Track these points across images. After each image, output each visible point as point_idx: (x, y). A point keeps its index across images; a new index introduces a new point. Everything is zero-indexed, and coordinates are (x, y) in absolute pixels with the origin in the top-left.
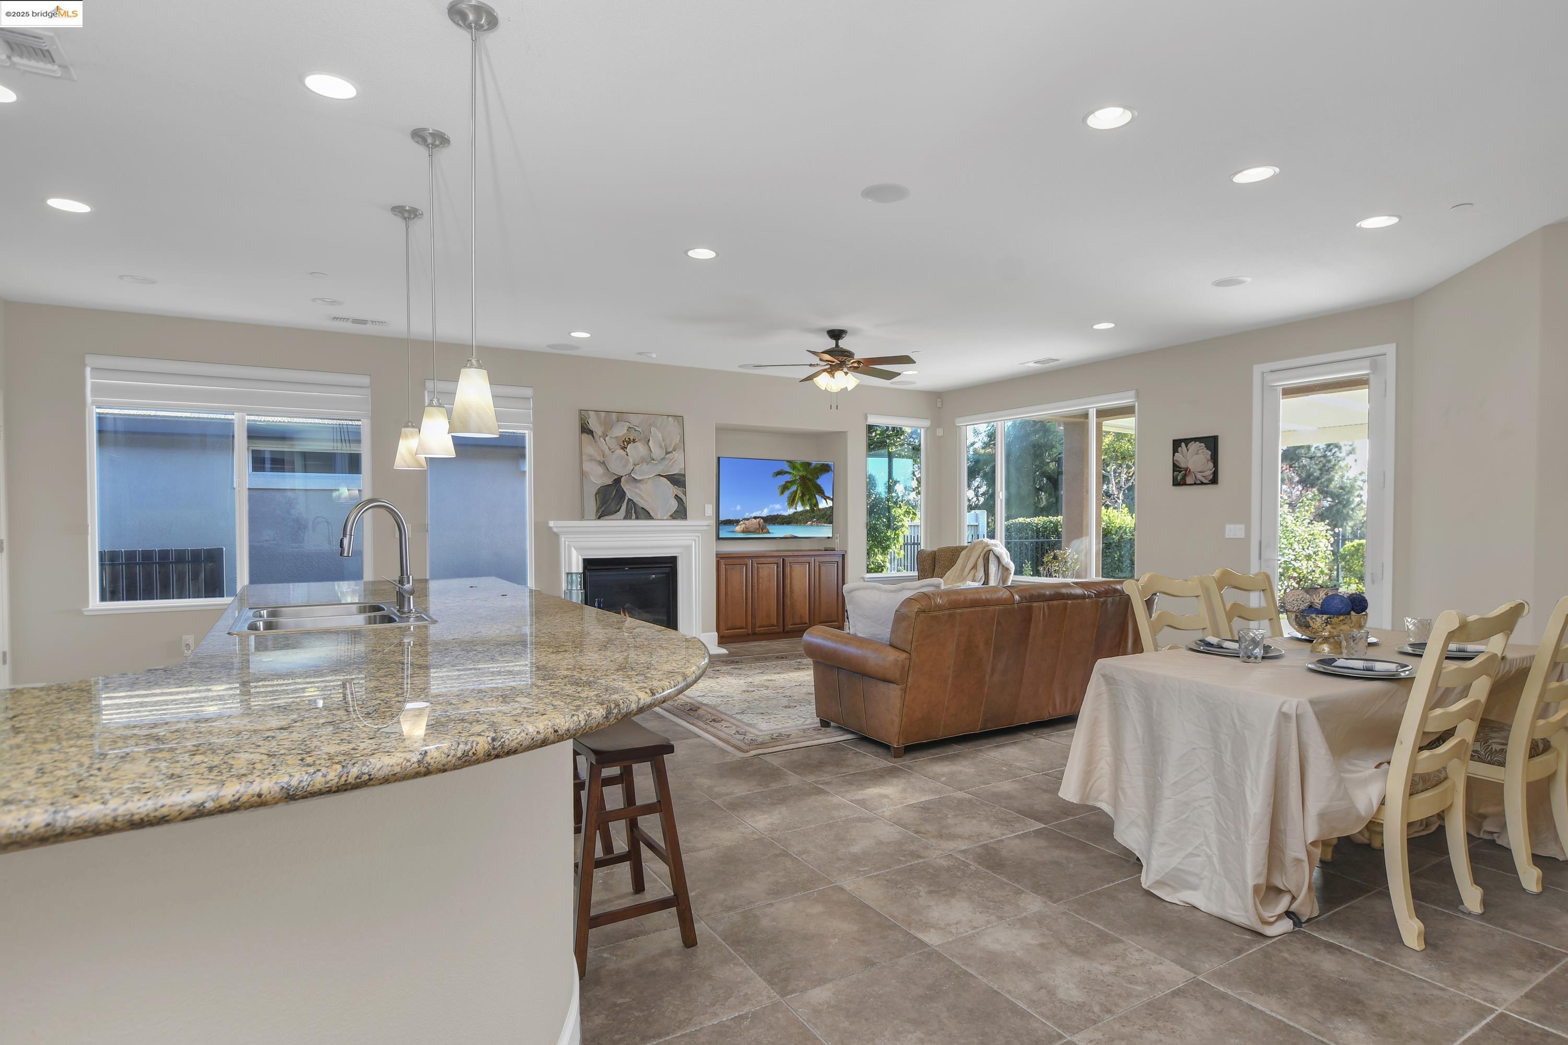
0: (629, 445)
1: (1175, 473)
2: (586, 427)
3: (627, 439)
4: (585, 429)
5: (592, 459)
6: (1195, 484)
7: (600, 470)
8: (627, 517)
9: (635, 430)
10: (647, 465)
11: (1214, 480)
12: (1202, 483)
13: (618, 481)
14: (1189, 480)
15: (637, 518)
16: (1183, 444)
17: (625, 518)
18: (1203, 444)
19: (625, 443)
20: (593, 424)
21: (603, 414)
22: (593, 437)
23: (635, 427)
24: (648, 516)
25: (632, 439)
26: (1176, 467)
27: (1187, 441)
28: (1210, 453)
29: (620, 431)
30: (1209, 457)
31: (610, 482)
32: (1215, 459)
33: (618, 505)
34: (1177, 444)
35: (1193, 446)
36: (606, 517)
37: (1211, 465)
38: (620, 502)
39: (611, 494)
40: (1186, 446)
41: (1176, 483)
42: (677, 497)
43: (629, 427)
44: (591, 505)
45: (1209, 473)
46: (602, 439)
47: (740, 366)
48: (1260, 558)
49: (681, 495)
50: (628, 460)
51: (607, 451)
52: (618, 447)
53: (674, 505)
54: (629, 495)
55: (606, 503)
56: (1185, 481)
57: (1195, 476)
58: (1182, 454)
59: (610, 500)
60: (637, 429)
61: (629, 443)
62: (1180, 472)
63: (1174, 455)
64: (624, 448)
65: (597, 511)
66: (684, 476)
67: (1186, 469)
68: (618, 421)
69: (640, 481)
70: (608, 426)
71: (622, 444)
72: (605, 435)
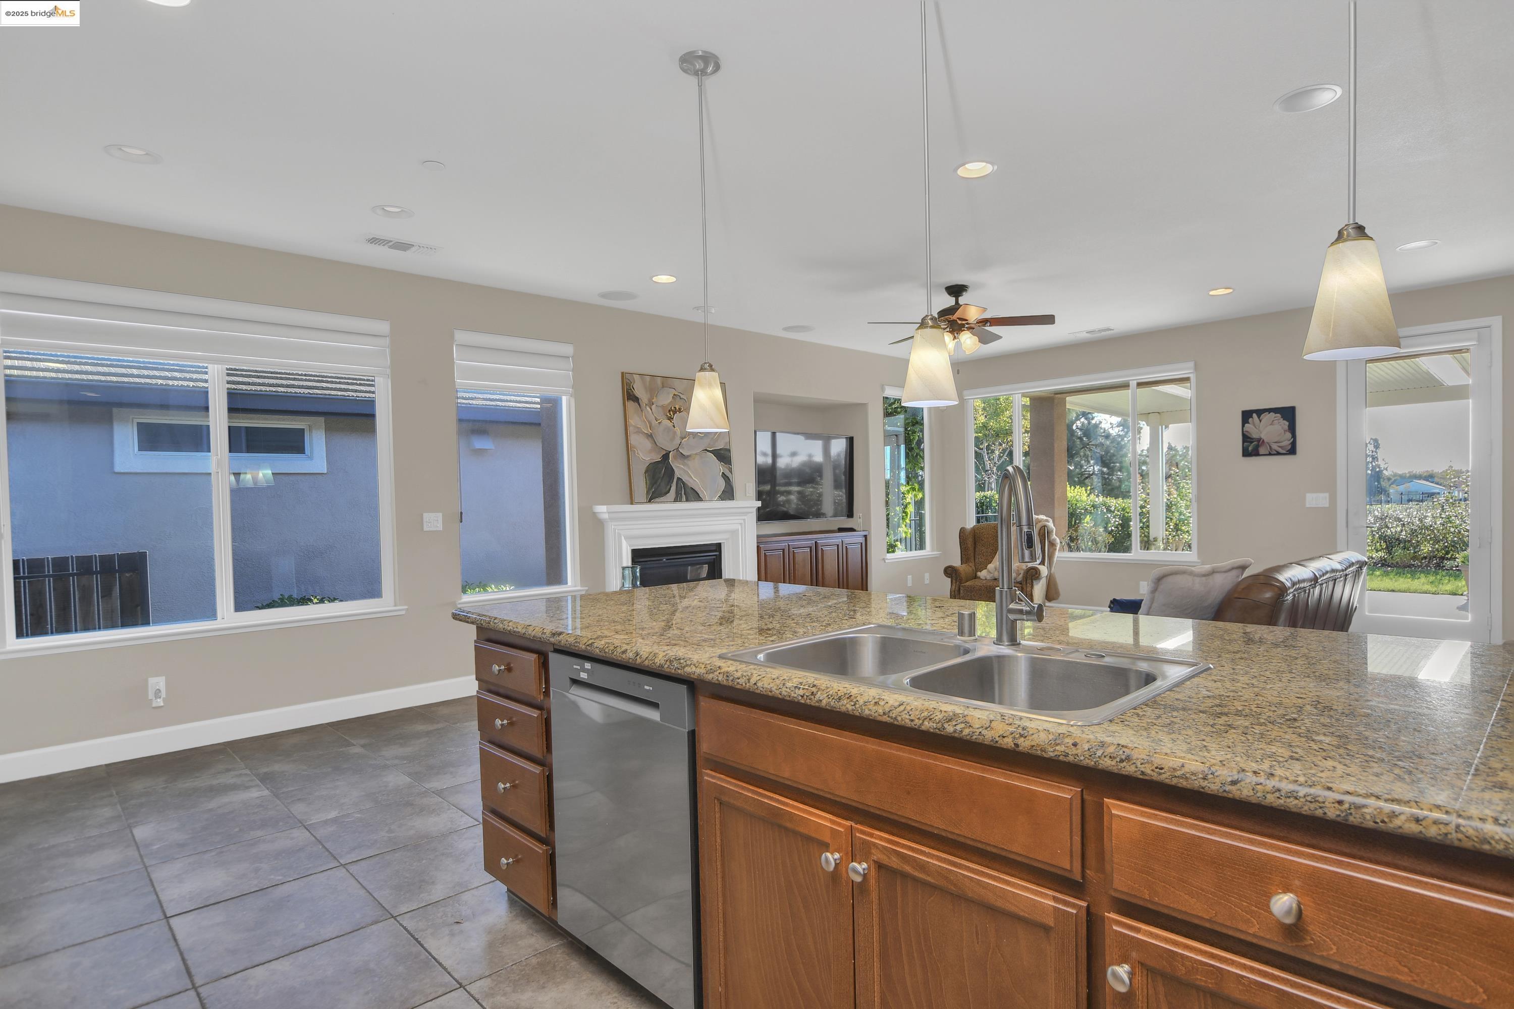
0: (675, 415)
1: (1245, 444)
2: (631, 393)
3: (673, 408)
4: (630, 396)
5: (639, 431)
6: (1270, 454)
7: (648, 444)
8: (677, 499)
9: (681, 398)
10: (694, 438)
11: (1292, 451)
12: (1278, 454)
13: (666, 457)
14: (1262, 450)
15: (687, 500)
16: (1255, 415)
17: (676, 500)
18: (1279, 415)
19: (671, 413)
20: (639, 391)
21: (648, 378)
22: (639, 405)
23: (680, 394)
24: (697, 497)
25: (677, 408)
26: (1246, 438)
27: (1259, 412)
28: (1287, 423)
29: (665, 399)
30: (1286, 427)
31: (658, 458)
32: (1292, 429)
33: (668, 485)
34: (1246, 416)
35: (1266, 417)
36: (657, 500)
37: (1289, 435)
38: (669, 482)
39: (660, 473)
40: (1259, 417)
41: (1246, 453)
42: (724, 475)
43: (674, 395)
44: (641, 485)
45: (1287, 443)
46: (648, 409)
47: (787, 329)
48: (1347, 526)
49: (728, 473)
50: (675, 433)
51: (654, 423)
52: (665, 417)
53: (722, 484)
54: (678, 474)
55: (655, 483)
56: (1258, 451)
57: (1270, 447)
58: (1254, 425)
59: (659, 481)
60: (682, 396)
61: (675, 413)
62: (1252, 442)
63: (1243, 426)
64: (670, 419)
65: (648, 493)
66: (729, 451)
67: (1259, 440)
68: (663, 387)
69: (688, 456)
70: (653, 392)
71: (668, 414)
72: (651, 404)
